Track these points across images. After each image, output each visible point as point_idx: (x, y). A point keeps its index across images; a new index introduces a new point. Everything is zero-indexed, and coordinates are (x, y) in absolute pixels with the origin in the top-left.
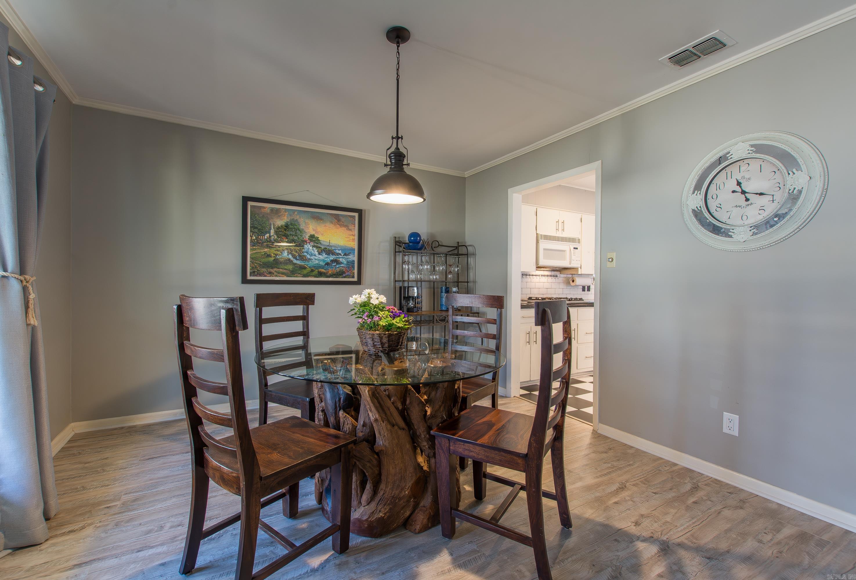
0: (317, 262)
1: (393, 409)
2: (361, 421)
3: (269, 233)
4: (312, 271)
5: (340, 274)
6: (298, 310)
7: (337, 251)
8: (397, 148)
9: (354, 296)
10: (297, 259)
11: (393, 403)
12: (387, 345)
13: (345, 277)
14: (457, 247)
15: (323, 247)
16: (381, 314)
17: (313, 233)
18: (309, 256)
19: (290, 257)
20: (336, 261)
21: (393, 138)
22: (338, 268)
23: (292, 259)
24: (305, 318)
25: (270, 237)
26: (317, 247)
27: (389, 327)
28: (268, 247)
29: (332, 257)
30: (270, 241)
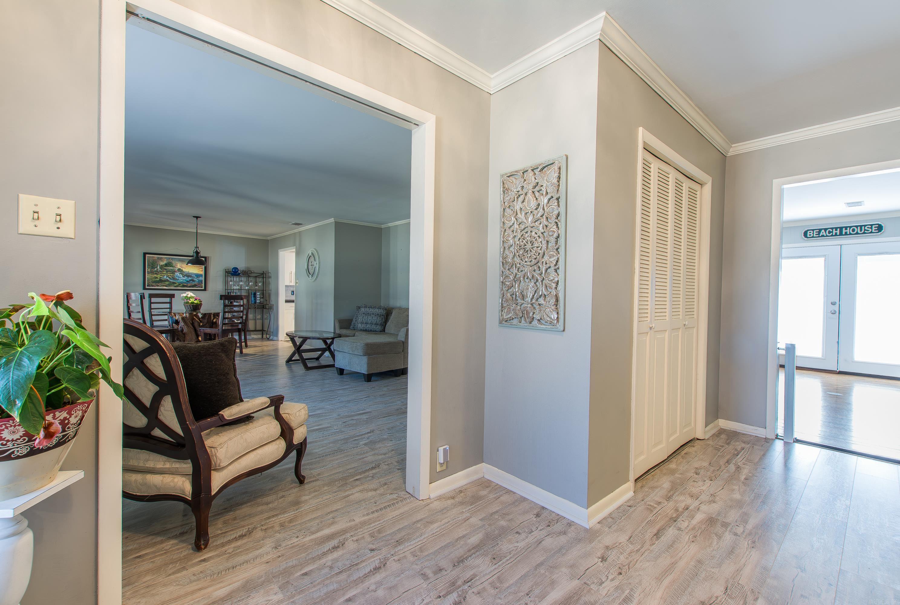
0: (182, 281)
1: (189, 323)
2: (180, 326)
3: (157, 268)
4: (180, 284)
5: (195, 286)
6: (168, 300)
7: (193, 276)
8: (197, 251)
9: (183, 294)
10: (171, 279)
11: (189, 321)
12: (192, 308)
13: (197, 287)
14: (262, 273)
15: (185, 274)
16: (191, 299)
17: (180, 268)
18: (177, 278)
19: (168, 278)
20: (193, 281)
21: (195, 247)
22: (193, 283)
23: (169, 279)
24: (170, 303)
25: (157, 269)
26: (182, 274)
27: (193, 303)
28: (156, 274)
29: (190, 279)
30: (157, 271)
